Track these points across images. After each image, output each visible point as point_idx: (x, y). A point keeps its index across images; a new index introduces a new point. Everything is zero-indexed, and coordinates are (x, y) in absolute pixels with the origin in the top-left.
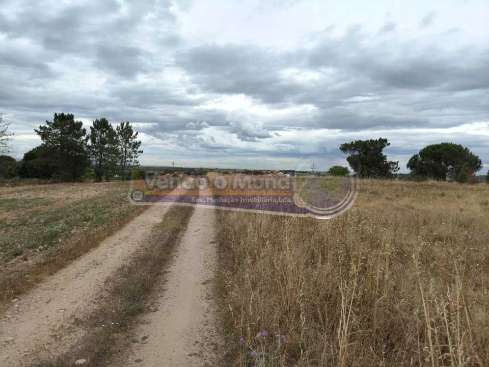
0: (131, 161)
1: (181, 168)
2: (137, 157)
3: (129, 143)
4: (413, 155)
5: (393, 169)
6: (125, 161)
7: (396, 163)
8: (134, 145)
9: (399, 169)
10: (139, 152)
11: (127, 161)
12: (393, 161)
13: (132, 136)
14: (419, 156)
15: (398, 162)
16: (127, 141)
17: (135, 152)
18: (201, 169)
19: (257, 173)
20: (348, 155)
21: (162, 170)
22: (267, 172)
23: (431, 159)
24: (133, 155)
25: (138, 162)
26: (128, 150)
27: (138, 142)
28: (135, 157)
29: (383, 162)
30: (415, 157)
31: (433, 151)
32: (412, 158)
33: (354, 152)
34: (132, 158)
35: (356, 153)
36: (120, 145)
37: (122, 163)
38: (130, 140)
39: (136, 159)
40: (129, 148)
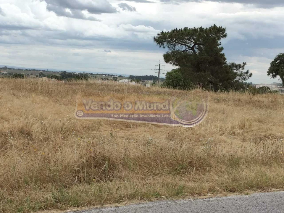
5: (240, 75)
33: (175, 46)
35: (180, 47)
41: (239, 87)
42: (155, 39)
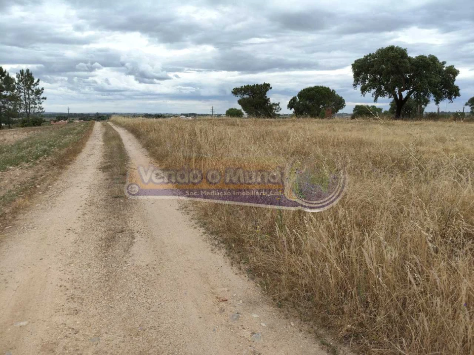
0: (35, 107)
1: (75, 114)
2: (41, 103)
3: (31, 89)
4: (292, 97)
5: (276, 110)
6: (30, 108)
7: (278, 105)
8: (36, 92)
9: (281, 109)
10: (43, 98)
11: (32, 107)
12: (275, 103)
13: (33, 83)
14: (297, 97)
15: (279, 103)
16: (29, 88)
17: (39, 99)
18: (97, 114)
19: (158, 116)
20: (239, 98)
21: (54, 117)
22: (169, 116)
23: (307, 100)
24: (37, 101)
25: (43, 109)
26: (31, 97)
27: (40, 89)
28: (39, 103)
29: (268, 104)
30: (294, 99)
31: (308, 93)
32: (291, 100)
33: (243, 95)
34: (36, 104)
35: (246, 96)
36: (23, 92)
37: (26, 110)
38: (32, 87)
39: (40, 105)
40: (32, 95)
41: (275, 116)
42: (233, 92)
